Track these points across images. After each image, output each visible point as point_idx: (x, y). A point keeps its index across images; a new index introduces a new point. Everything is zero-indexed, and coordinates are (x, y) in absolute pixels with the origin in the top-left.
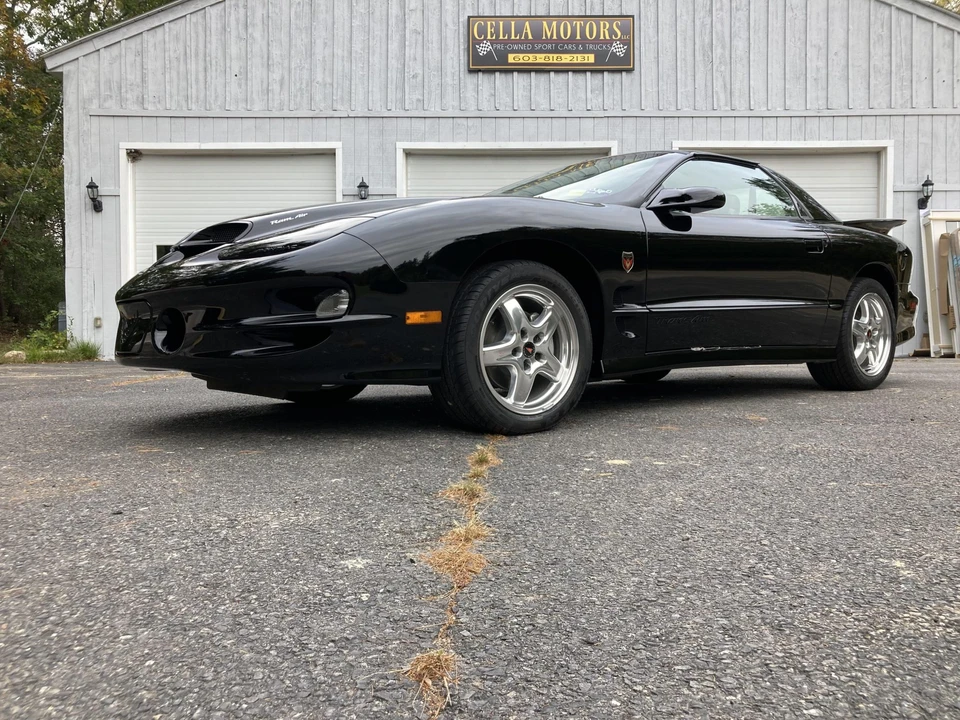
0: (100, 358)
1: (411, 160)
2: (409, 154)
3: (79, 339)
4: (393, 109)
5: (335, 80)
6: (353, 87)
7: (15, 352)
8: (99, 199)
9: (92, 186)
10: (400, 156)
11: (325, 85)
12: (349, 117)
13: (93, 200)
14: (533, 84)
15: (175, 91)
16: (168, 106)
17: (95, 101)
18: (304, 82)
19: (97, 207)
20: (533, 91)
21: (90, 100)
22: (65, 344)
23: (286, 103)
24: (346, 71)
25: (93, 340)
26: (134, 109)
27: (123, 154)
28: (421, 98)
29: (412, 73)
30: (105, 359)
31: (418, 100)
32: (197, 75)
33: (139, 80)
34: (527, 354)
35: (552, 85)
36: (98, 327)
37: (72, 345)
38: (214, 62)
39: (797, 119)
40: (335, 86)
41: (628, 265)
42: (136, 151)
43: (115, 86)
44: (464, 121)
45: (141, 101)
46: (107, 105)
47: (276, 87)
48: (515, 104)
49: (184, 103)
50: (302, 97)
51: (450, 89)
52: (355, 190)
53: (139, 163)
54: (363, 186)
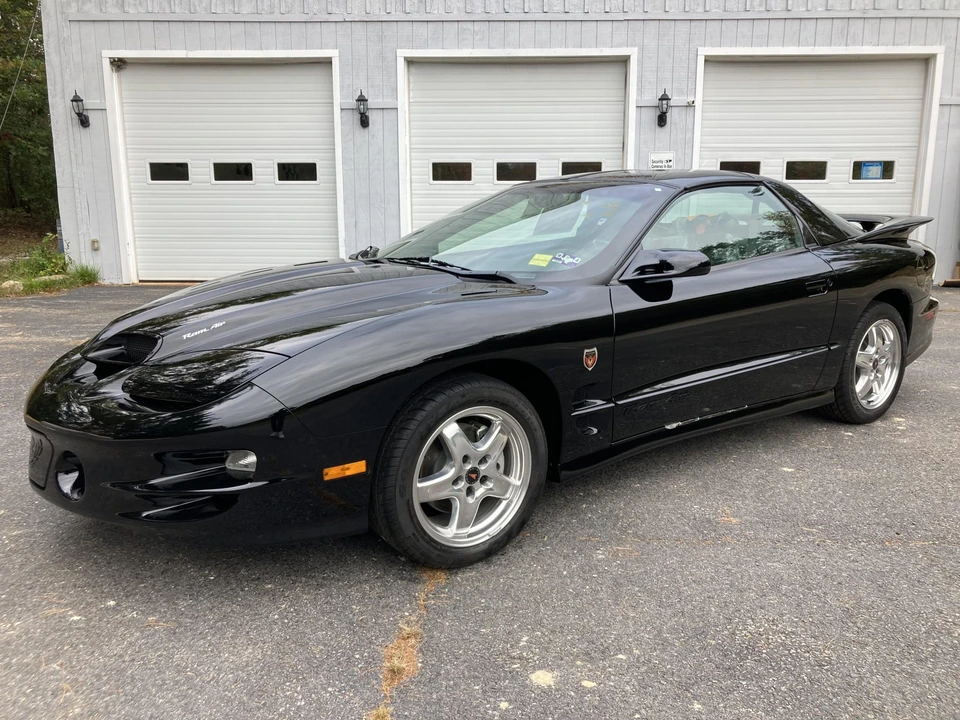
0: (101, 282)
1: (413, 69)
2: (411, 62)
3: (77, 263)
4: (393, 12)
7: (12, 282)
8: (85, 113)
9: (76, 99)
10: (401, 65)
12: (345, 21)
13: (79, 115)
16: (150, 9)
19: (84, 122)
22: (64, 268)
23: (277, 5)
25: (91, 263)
26: (113, 12)
27: (106, 63)
30: (107, 282)
34: (470, 480)
36: (96, 250)
37: (71, 269)
39: (839, 21)
41: (590, 363)
42: (120, 60)
44: (469, 25)
46: (86, 8)
48: (526, 5)
49: (166, 5)
52: (353, 103)
53: (123, 72)
54: (362, 99)
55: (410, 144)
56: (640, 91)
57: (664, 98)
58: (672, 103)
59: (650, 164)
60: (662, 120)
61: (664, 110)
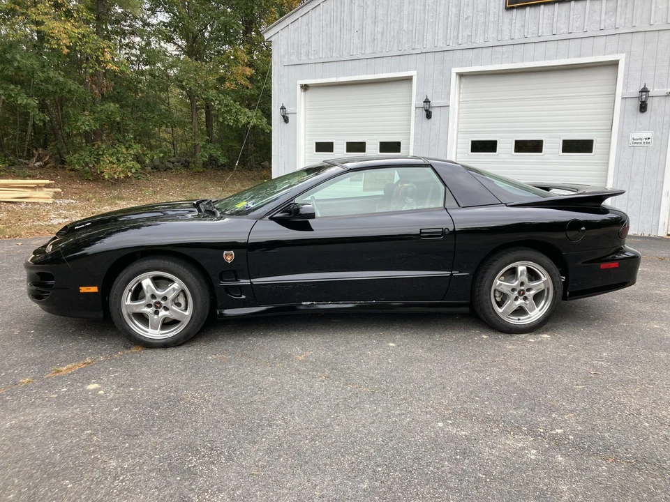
1: (463, 80)
2: (461, 76)
4: (451, 45)
5: (414, 28)
6: (426, 31)
8: (287, 115)
9: (283, 108)
10: (454, 78)
11: (408, 32)
12: (422, 53)
13: (284, 116)
14: (556, 14)
15: (324, 46)
16: (321, 56)
17: (287, 56)
18: (396, 31)
19: (286, 120)
20: (555, 19)
21: (284, 56)
23: (385, 47)
24: (422, 19)
26: (304, 59)
27: (299, 88)
28: (469, 34)
29: (465, 16)
31: (468, 36)
32: (336, 32)
33: (307, 41)
34: (156, 307)
35: (572, 12)
38: (345, 25)
40: (414, 31)
41: (229, 259)
42: (305, 85)
43: (295, 46)
44: (500, 48)
45: (308, 54)
46: (292, 58)
47: (379, 36)
48: (540, 31)
49: (329, 53)
50: (394, 42)
51: (491, 25)
52: (422, 104)
53: (308, 92)
54: (427, 101)
55: (458, 129)
56: (626, 86)
57: (645, 90)
58: (651, 94)
59: (631, 141)
60: (643, 108)
61: (643, 100)
